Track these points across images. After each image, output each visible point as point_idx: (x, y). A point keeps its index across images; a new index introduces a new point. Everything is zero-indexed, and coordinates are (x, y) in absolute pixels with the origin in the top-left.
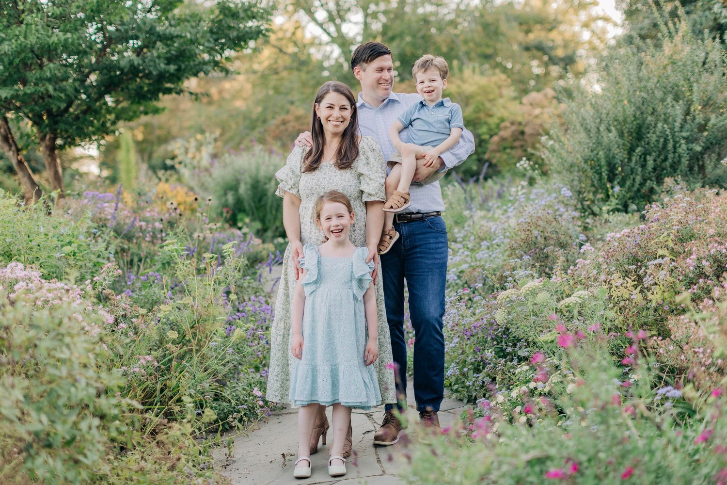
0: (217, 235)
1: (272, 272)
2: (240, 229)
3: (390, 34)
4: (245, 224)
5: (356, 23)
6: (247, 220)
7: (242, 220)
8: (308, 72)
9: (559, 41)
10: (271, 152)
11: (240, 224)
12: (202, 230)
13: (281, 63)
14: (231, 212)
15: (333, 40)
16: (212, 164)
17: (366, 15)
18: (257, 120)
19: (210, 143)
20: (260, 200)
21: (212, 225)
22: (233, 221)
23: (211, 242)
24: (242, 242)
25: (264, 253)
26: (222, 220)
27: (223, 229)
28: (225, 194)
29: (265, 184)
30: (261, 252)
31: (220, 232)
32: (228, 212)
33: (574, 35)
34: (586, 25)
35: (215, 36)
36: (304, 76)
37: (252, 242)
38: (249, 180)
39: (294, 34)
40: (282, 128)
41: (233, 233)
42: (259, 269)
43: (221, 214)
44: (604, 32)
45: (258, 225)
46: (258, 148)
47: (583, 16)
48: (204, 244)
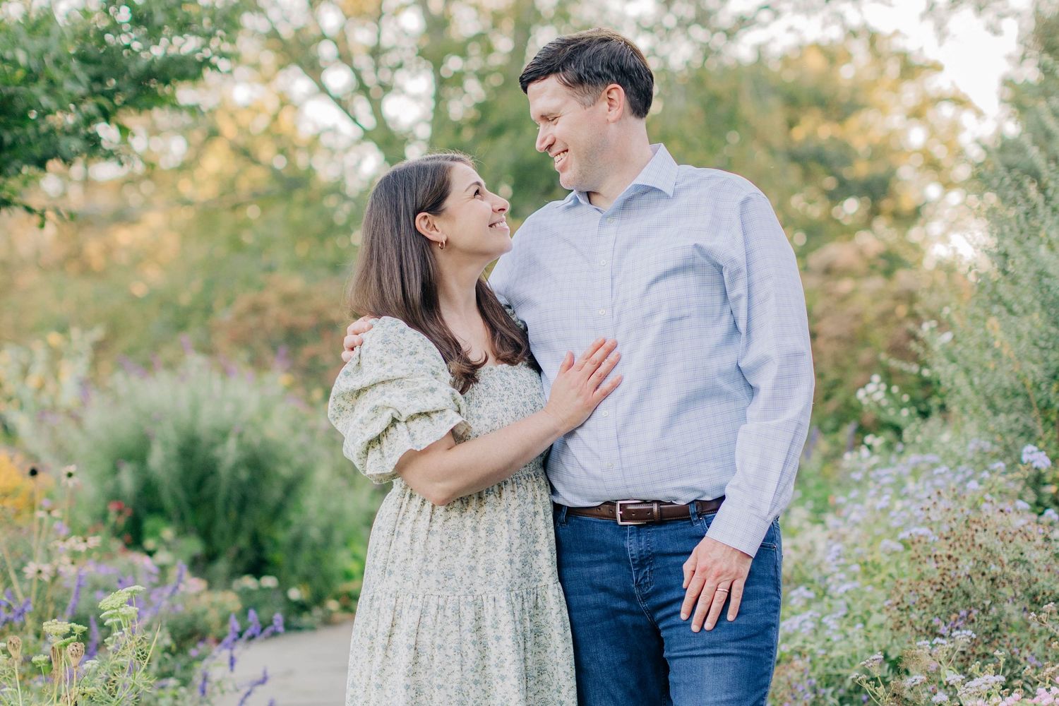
0: (90, 569)
1: (237, 666)
2: (150, 554)
3: (494, 119)
4: (162, 541)
5: (416, 98)
6: (168, 533)
7: (155, 533)
8: (308, 204)
9: (860, 144)
10: (226, 372)
11: (150, 543)
12: (49, 555)
13: (244, 185)
14: (128, 512)
15: (367, 135)
16: (84, 403)
17: (441, 82)
18: (189, 311)
19: (80, 354)
20: (200, 484)
21: (76, 543)
22: (133, 536)
23: (73, 585)
24: (156, 586)
25: (213, 617)
26: (105, 530)
27: (105, 554)
28: (115, 470)
29: (213, 445)
30: (205, 613)
31: (99, 562)
32: (120, 512)
33: (891, 134)
34: (917, 114)
35: (93, 70)
36: (298, 215)
37: (182, 587)
38: (173, 437)
39: (275, 118)
40: (253, 321)
41: (132, 565)
42: (201, 658)
43: (104, 517)
44: (955, 128)
45: (194, 546)
46: (195, 361)
47: (910, 94)
48: (50, 593)
